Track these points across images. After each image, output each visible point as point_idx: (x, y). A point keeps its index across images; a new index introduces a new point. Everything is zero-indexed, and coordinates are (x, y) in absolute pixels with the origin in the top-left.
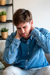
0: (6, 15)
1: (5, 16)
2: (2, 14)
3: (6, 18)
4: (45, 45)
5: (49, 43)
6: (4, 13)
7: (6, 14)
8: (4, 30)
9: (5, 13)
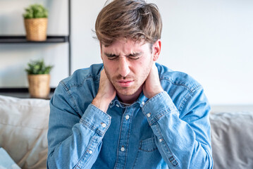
0: (45, 17)
1: (42, 20)
2: (31, 15)
3: (47, 29)
4: (179, 164)
5: (194, 160)
6: (40, 10)
7: (46, 14)
8: (37, 67)
9: (44, 10)
